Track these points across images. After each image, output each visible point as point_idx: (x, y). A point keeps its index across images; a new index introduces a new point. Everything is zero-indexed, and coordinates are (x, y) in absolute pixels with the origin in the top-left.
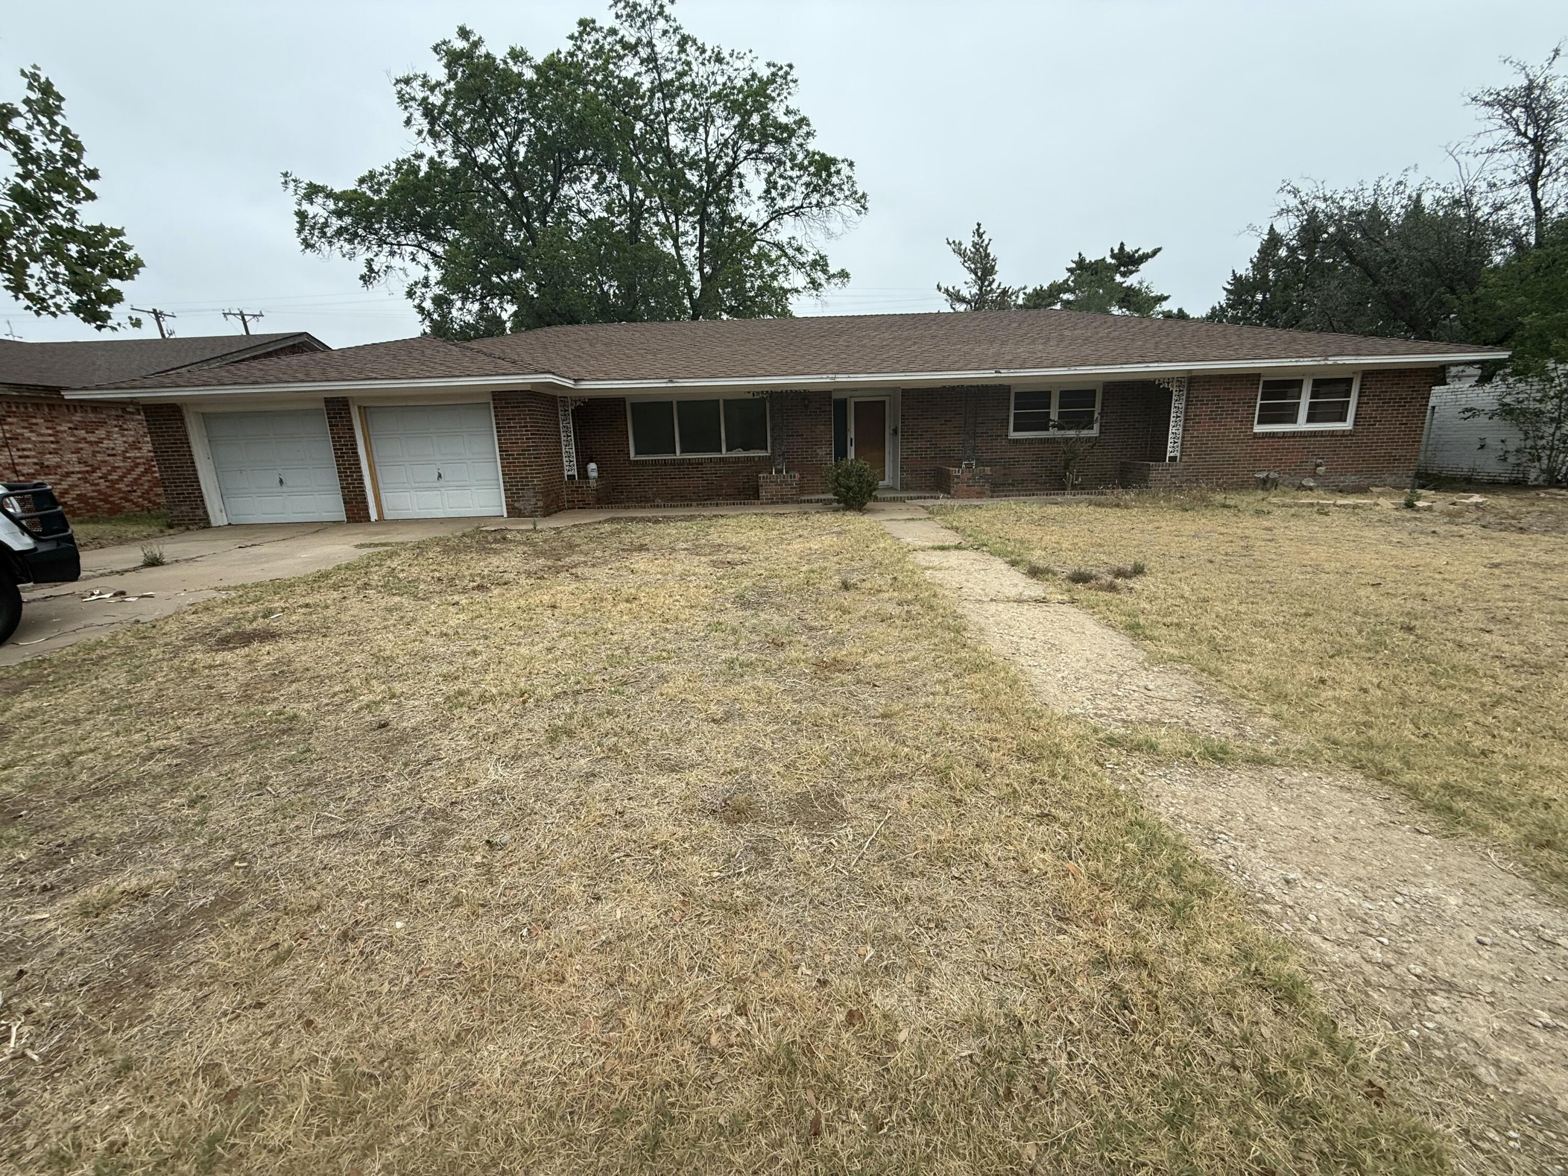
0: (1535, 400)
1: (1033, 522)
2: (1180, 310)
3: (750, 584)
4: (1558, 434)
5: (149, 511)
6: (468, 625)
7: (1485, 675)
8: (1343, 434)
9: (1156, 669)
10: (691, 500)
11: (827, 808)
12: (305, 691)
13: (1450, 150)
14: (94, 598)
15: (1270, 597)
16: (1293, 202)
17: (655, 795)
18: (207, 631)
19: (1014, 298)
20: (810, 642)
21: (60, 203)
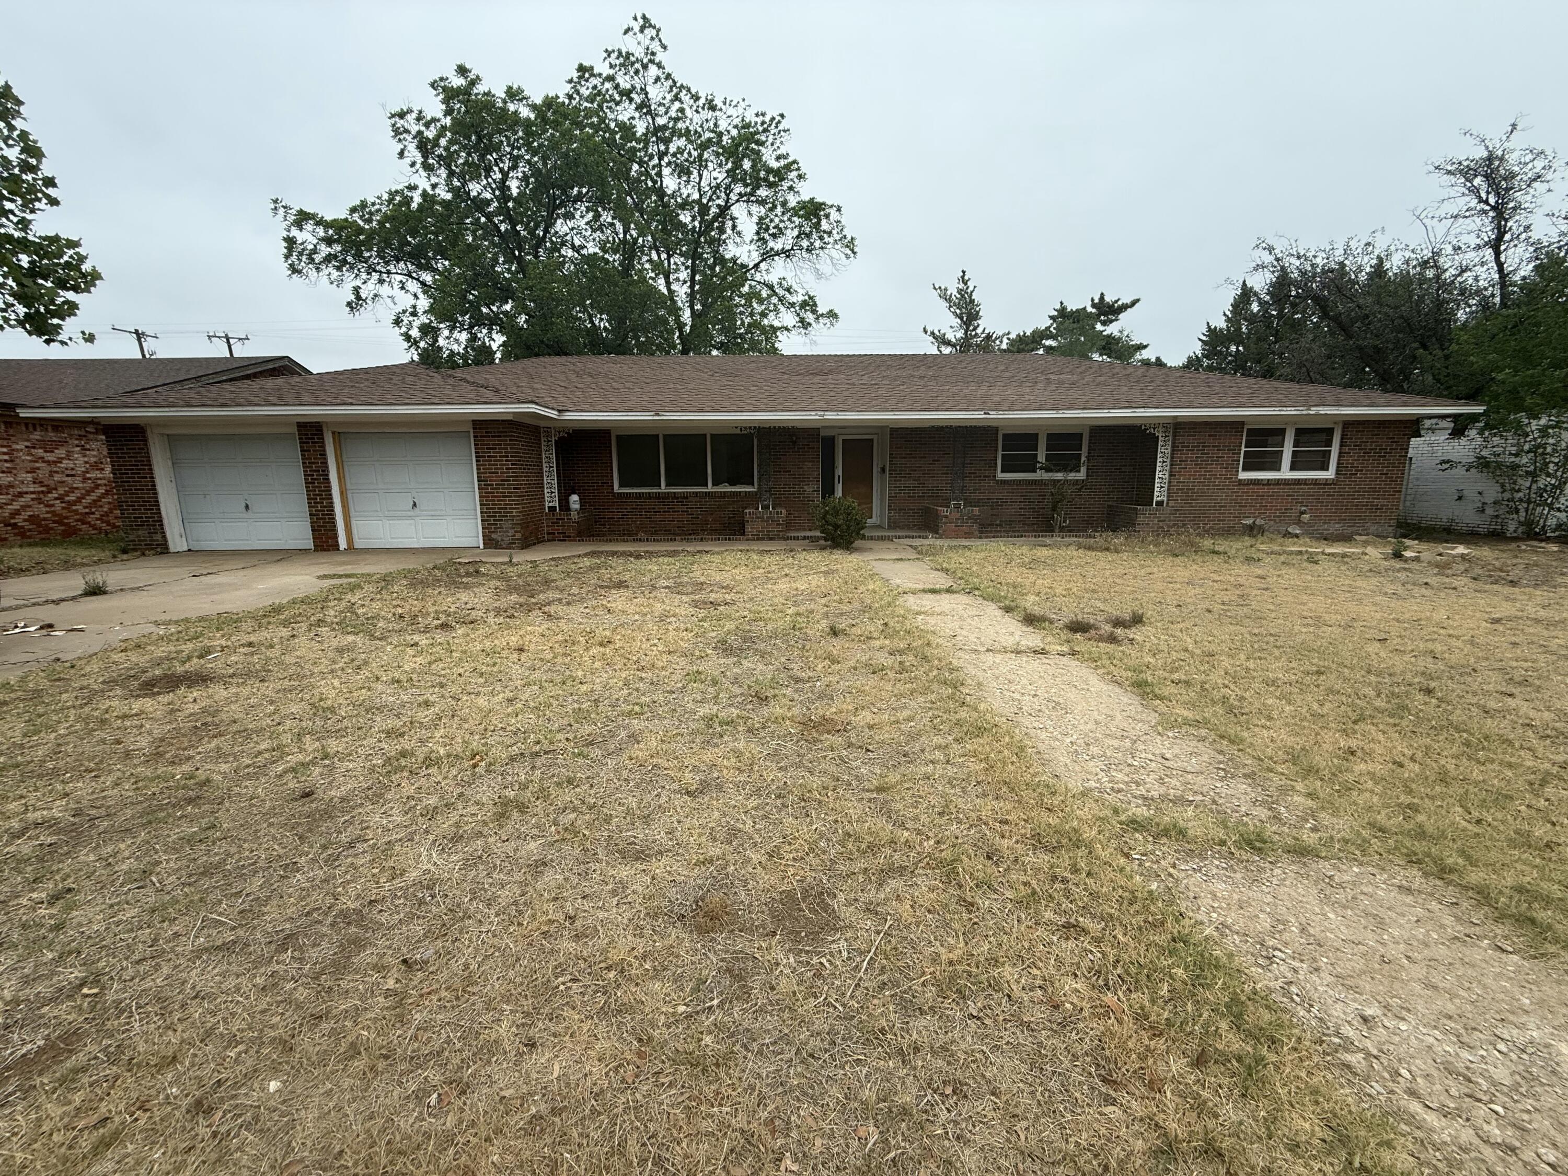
0: (1510, 454)
1: (1023, 565)
2: (1158, 359)
3: (733, 627)
4: (1534, 487)
5: (107, 533)
6: (424, 671)
7: (1522, 747)
8: (1326, 483)
9: (1170, 734)
10: (675, 534)
11: (815, 912)
12: (226, 748)
13: (1417, 213)
14: (17, 630)
15: (1277, 652)
16: (1268, 259)
17: (614, 893)
18: (132, 672)
19: (998, 342)
20: (796, 696)
21: (12, 212)
